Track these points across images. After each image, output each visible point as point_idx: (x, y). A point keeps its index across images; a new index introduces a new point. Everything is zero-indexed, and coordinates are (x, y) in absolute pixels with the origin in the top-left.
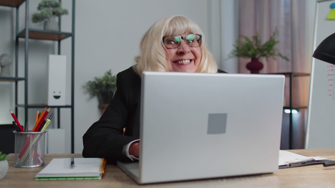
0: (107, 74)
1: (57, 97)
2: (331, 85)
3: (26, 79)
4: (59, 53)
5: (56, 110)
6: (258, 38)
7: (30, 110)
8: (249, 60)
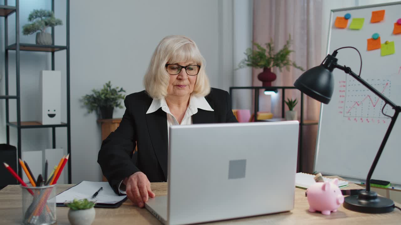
0: (106, 87)
1: (52, 116)
2: (342, 102)
3: (18, 98)
4: (53, 69)
5: (51, 129)
6: (272, 45)
7: (23, 130)
8: (261, 70)
